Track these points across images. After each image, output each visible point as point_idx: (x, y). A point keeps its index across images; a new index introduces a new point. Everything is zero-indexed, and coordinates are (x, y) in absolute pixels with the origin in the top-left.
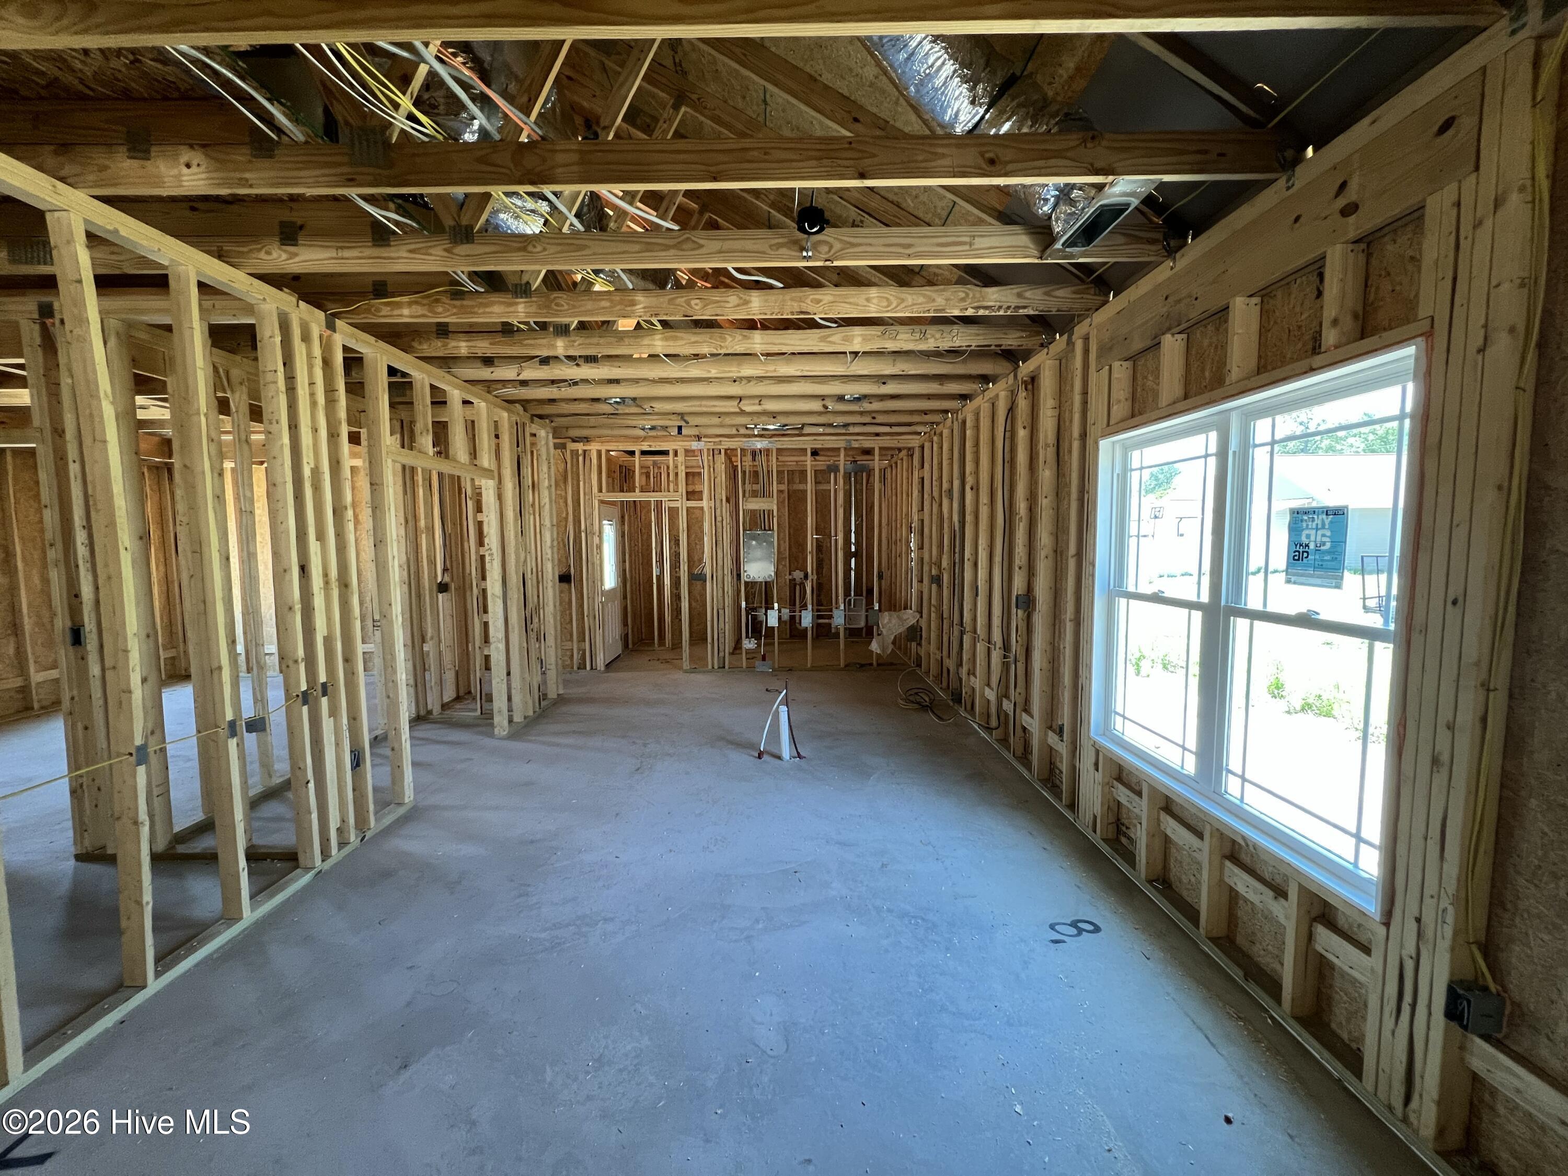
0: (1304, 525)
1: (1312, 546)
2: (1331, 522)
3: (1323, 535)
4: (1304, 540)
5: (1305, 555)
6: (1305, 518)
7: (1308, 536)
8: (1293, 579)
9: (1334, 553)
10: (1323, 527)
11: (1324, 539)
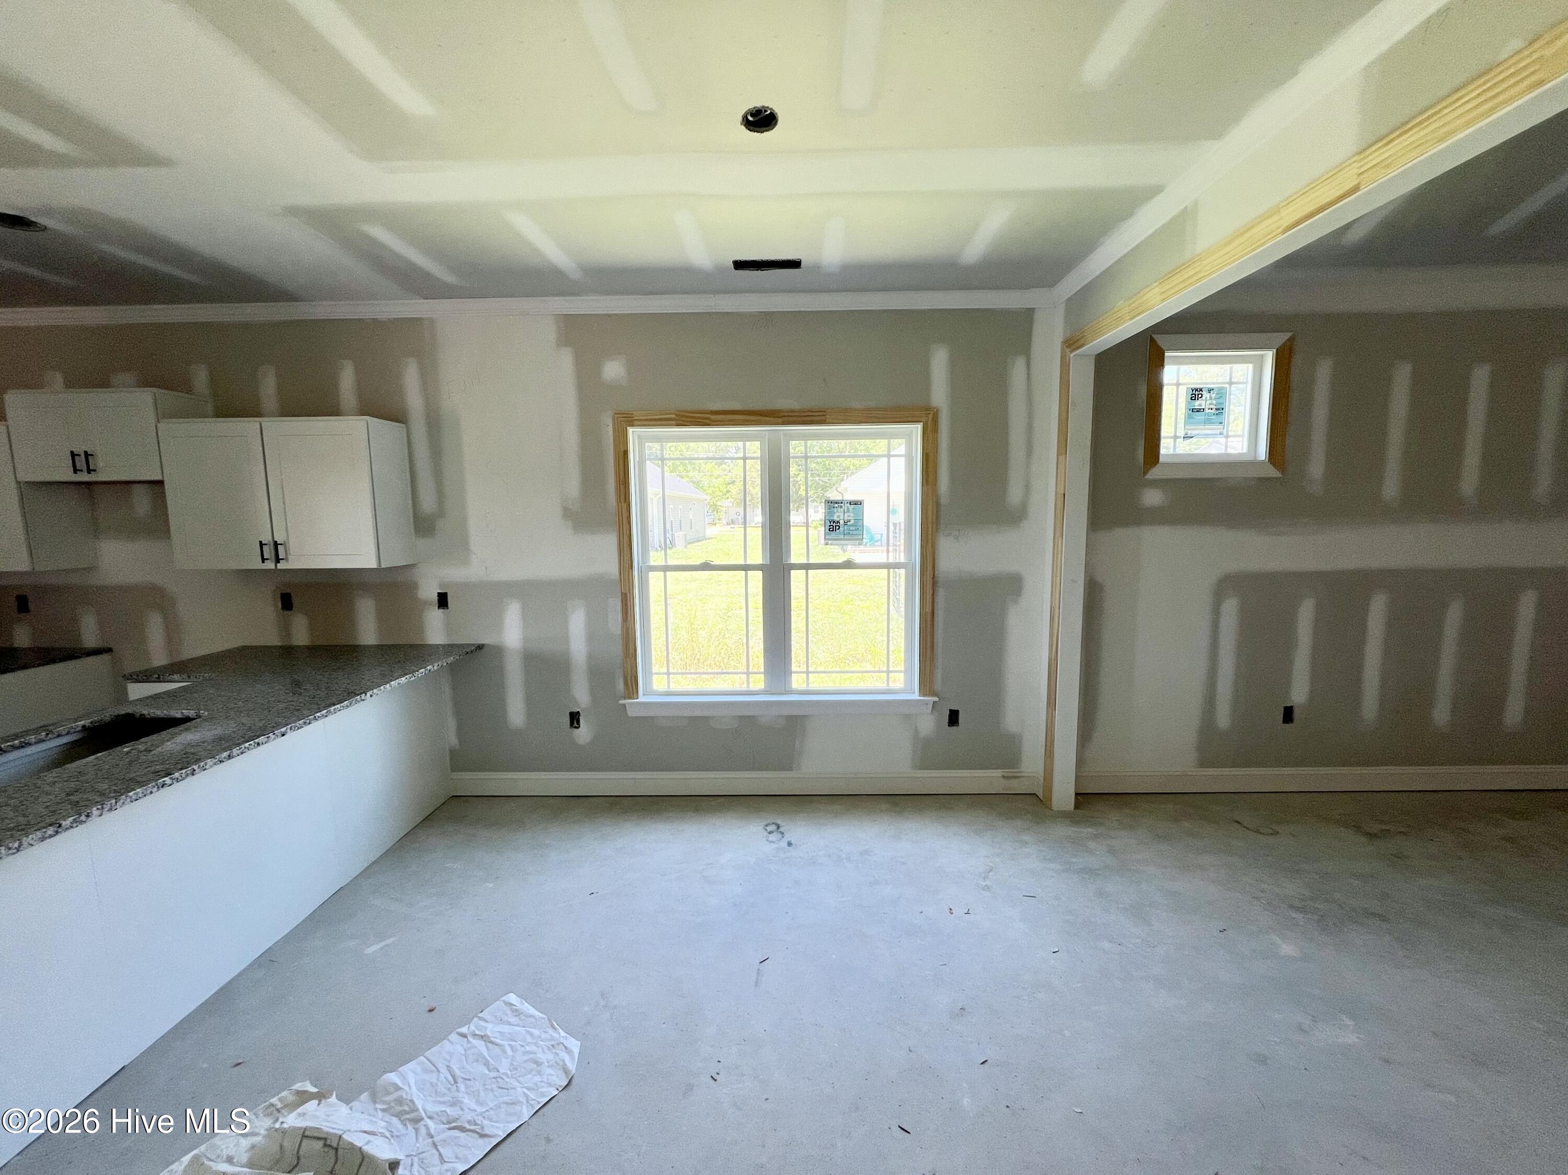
0: (835, 509)
1: (842, 522)
2: (853, 509)
3: (849, 516)
4: (836, 519)
5: (837, 527)
6: (836, 505)
7: (838, 517)
8: (830, 542)
9: (856, 526)
10: (848, 511)
11: (849, 518)
